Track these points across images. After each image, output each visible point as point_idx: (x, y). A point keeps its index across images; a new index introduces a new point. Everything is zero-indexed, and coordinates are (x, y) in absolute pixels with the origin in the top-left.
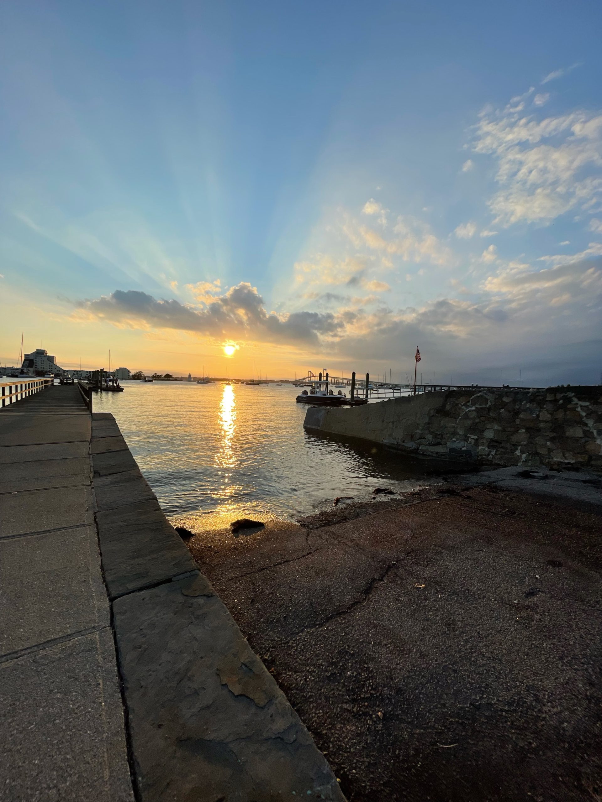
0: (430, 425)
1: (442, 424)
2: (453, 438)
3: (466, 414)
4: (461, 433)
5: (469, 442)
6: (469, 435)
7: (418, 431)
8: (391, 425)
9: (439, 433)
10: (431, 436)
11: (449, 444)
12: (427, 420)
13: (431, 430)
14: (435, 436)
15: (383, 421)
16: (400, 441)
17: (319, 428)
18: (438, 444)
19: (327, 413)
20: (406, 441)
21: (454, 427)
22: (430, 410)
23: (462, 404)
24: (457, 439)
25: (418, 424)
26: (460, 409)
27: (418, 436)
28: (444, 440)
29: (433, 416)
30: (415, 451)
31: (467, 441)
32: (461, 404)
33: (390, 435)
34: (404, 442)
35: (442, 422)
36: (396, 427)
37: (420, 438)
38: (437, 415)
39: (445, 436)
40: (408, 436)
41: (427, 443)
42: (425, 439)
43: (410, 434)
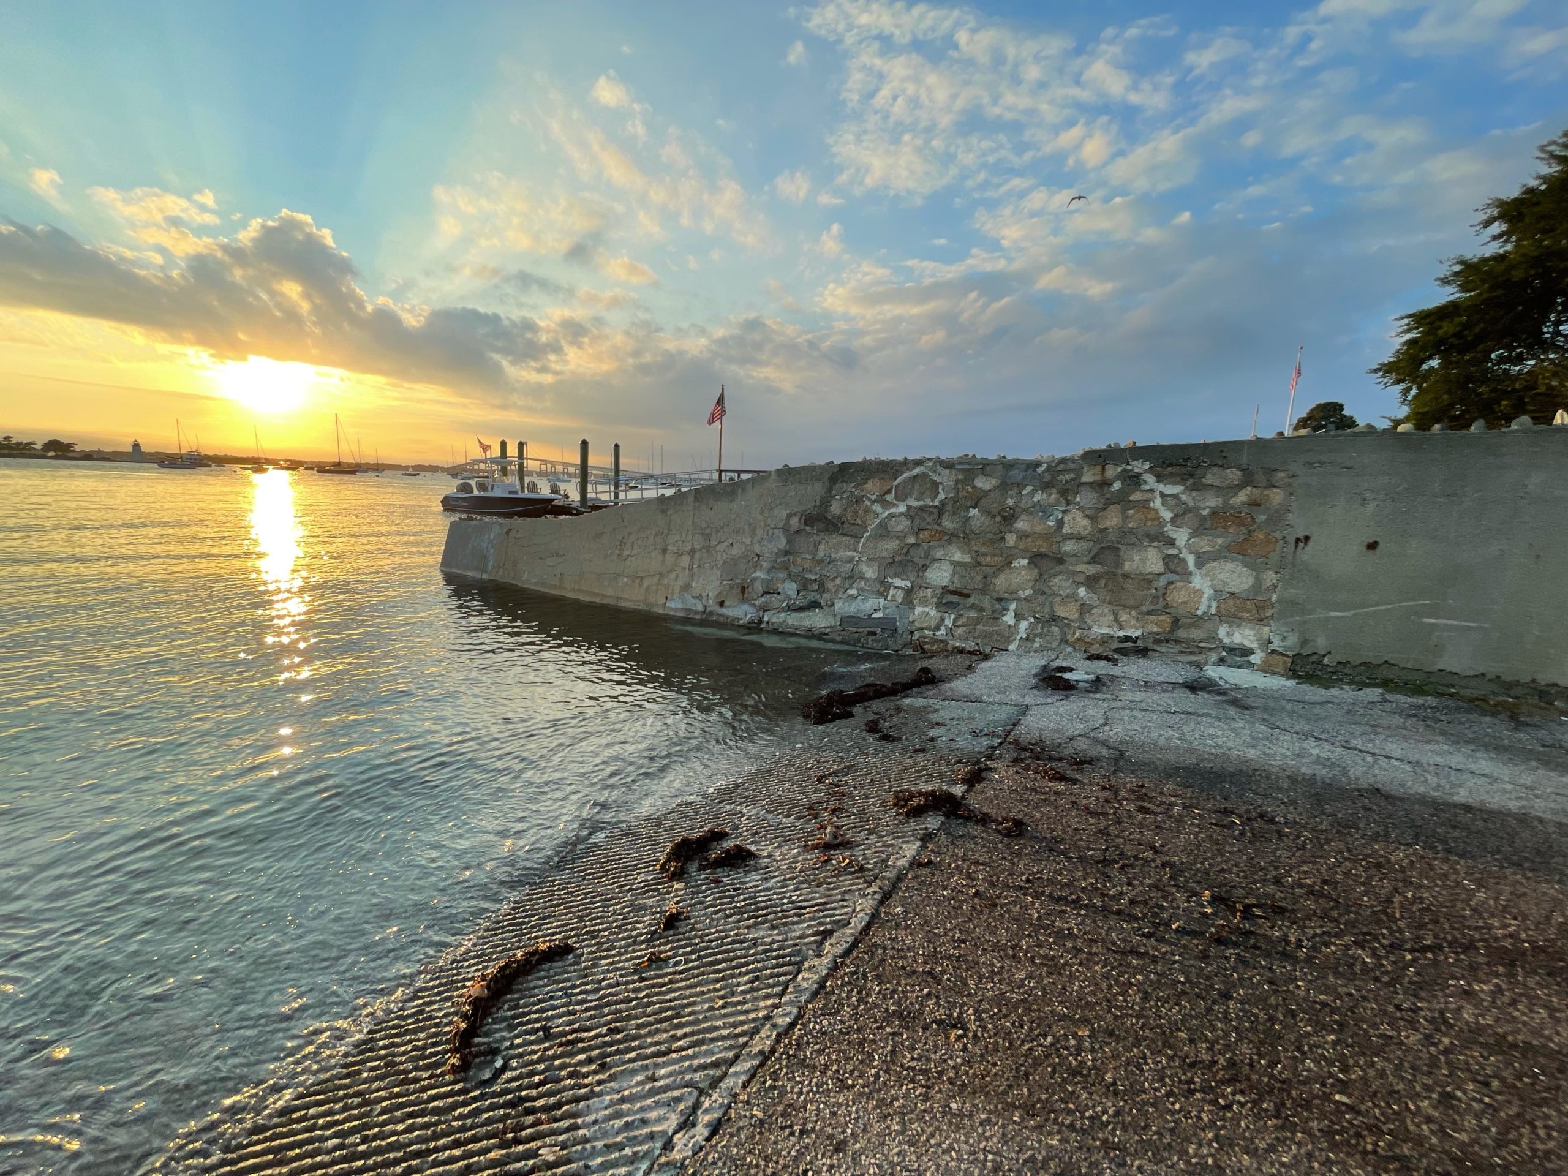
0: (791, 558)
1: (821, 554)
2: (851, 587)
3: (883, 525)
4: (870, 573)
5: (889, 598)
6: (890, 580)
7: (758, 574)
8: (685, 560)
9: (813, 578)
10: (795, 586)
11: (838, 605)
12: (782, 543)
13: (795, 570)
14: (804, 586)
15: (664, 551)
16: (711, 602)
17: (485, 576)
18: (815, 605)
19: (507, 533)
20: (726, 603)
21: (850, 560)
22: (790, 516)
23: (873, 497)
24: (861, 590)
25: (758, 556)
26: (867, 510)
27: (759, 587)
28: (826, 596)
29: (797, 532)
30: (755, 627)
31: (883, 594)
32: (870, 499)
33: (686, 587)
34: (722, 604)
35: (822, 547)
36: (699, 566)
37: (766, 593)
38: (808, 528)
39: (830, 585)
40: (732, 587)
41: (784, 605)
42: (779, 593)
43: (738, 582)
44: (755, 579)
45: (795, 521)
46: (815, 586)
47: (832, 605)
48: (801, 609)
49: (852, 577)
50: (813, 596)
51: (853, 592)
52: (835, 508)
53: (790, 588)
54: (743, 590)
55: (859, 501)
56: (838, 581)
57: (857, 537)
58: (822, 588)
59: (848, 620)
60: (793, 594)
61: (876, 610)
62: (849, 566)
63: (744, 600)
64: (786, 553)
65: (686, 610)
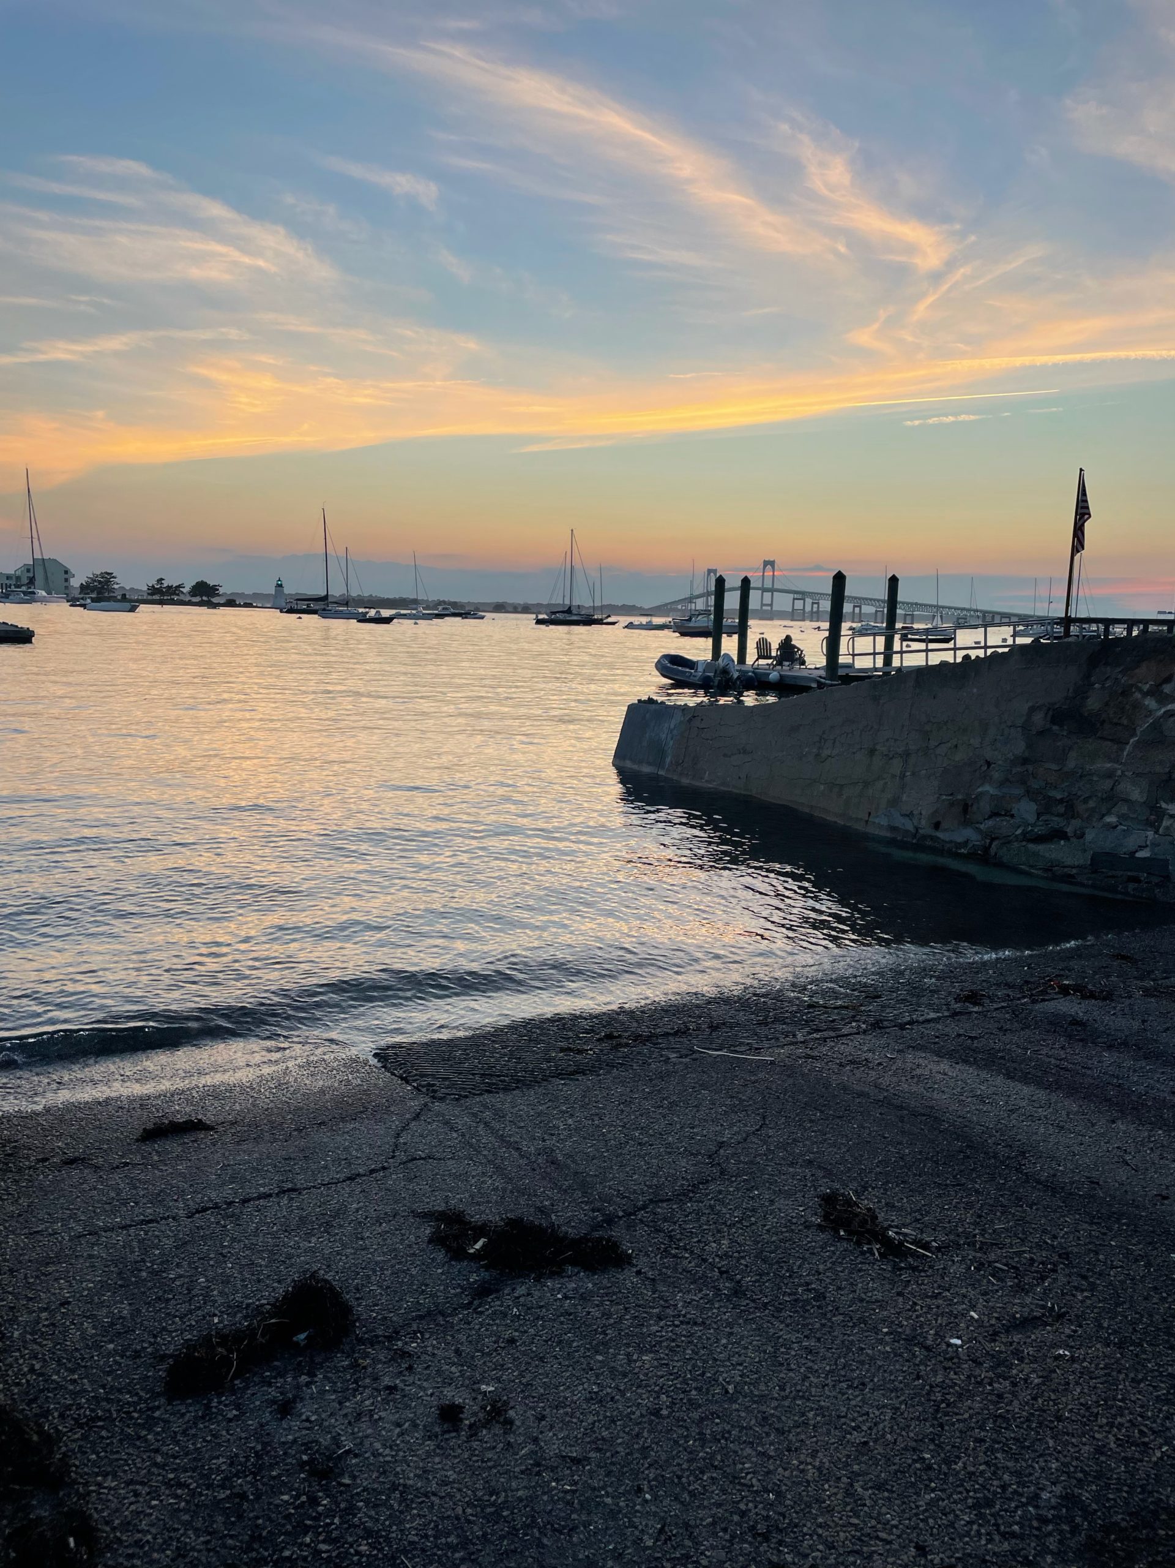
0: (1030, 768)
1: (1071, 764)
2: (1109, 812)
3: (1156, 726)
4: (1136, 794)
5: (1161, 831)
6: (1164, 805)
7: (987, 788)
9: (1059, 797)
10: (1033, 807)
11: (1090, 836)
12: (1019, 747)
13: (1035, 785)
14: (1046, 806)
15: (872, 752)
16: (923, 822)
17: (661, 773)
18: (1060, 834)
20: (944, 825)
21: (1110, 775)
22: (1032, 710)
23: (1146, 688)
24: (1123, 817)
25: (989, 764)
26: (1137, 706)
27: (985, 806)
28: (1076, 823)
29: (1041, 733)
30: (980, 857)
31: (1154, 825)
32: (1140, 690)
33: (894, 802)
34: (937, 825)
35: (1073, 754)
36: (913, 774)
37: (994, 814)
38: (1055, 728)
39: (1081, 808)
40: (952, 804)
41: (1019, 832)
42: (1012, 816)
43: (960, 797)
44: (981, 793)
45: (1038, 718)
46: (1061, 809)
47: (1082, 836)
48: (1039, 839)
49: (1111, 799)
50: (1056, 822)
51: (1111, 819)
52: (1093, 703)
53: (1027, 810)
54: (966, 808)
55: (1126, 692)
56: (1091, 804)
57: (1121, 743)
58: (1070, 812)
59: (1102, 861)
60: (1032, 819)
61: (1142, 848)
62: (1107, 784)
63: (966, 823)
64: (1025, 761)
65: (893, 829)
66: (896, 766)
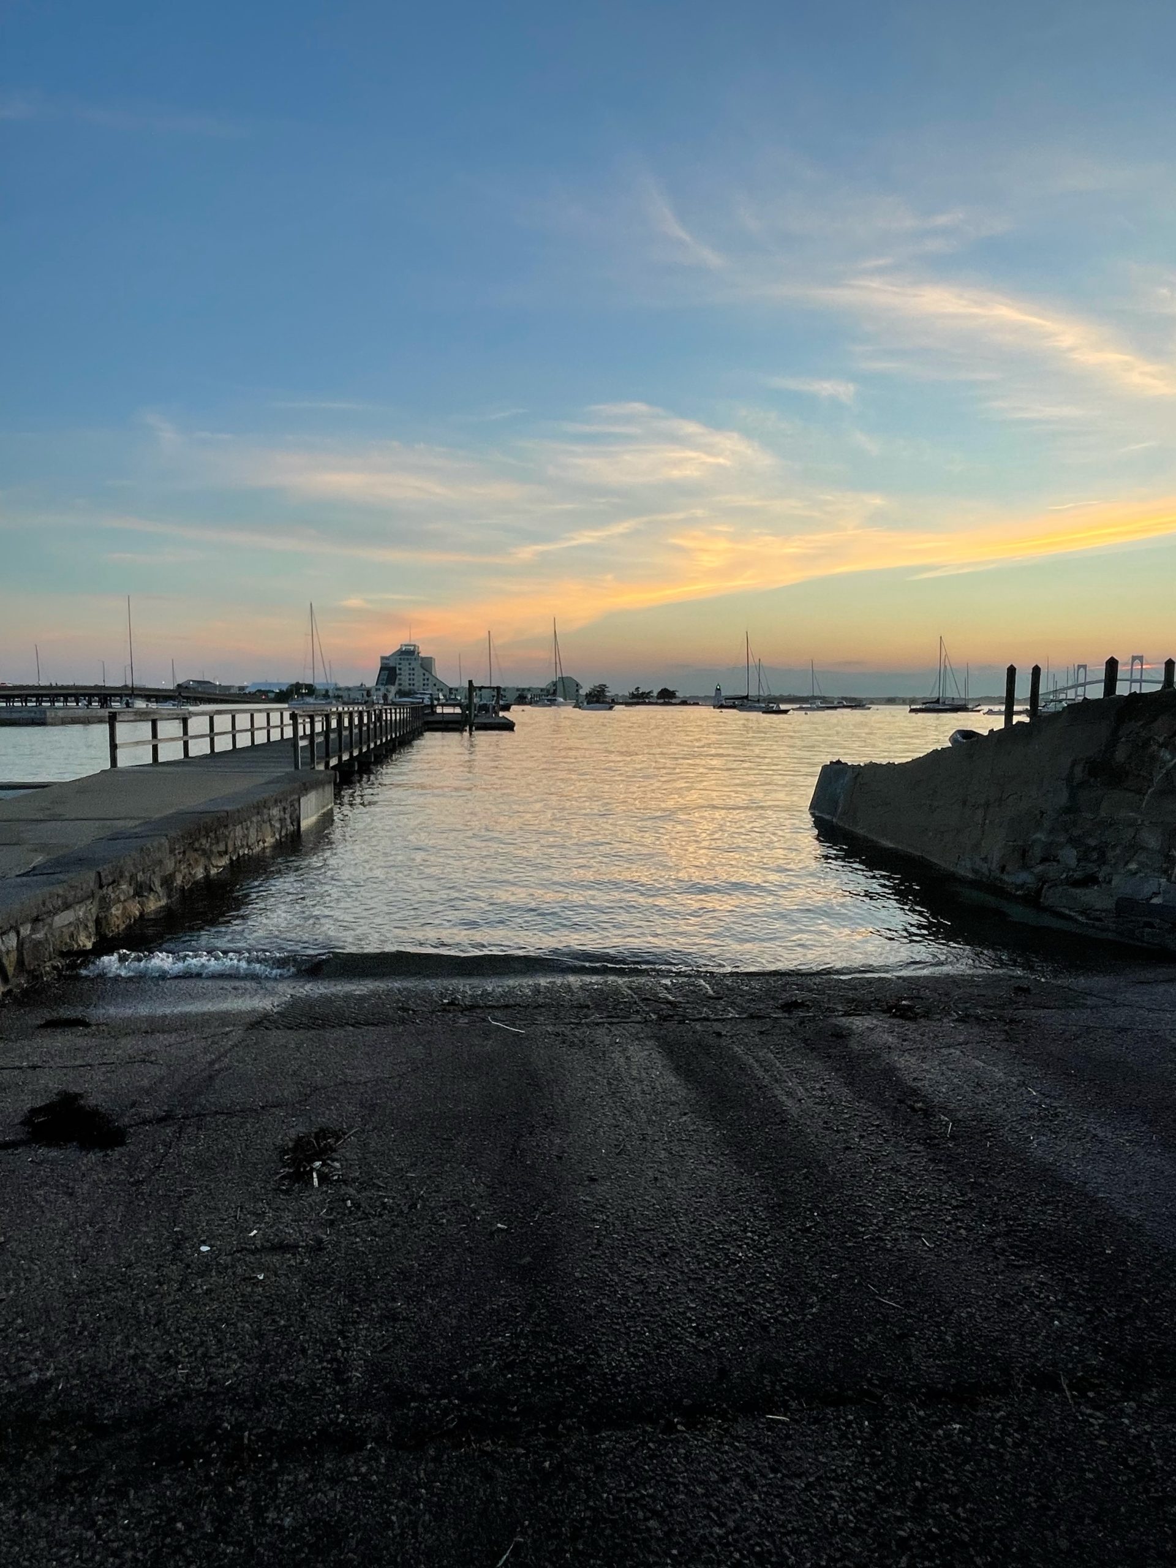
0: (1072, 817)
1: (1103, 813)
2: (1132, 860)
3: (1168, 777)
4: (1153, 843)
5: (1172, 879)
9: (1094, 844)
10: (1074, 853)
11: (1117, 882)
12: (1065, 797)
13: (1075, 832)
14: (1085, 853)
15: (964, 803)
16: (995, 865)
17: (835, 821)
18: (1093, 880)
19: (856, 778)
20: (1009, 868)
21: (1133, 823)
22: (1074, 763)
24: (1141, 866)
25: (1040, 812)
26: (1153, 758)
27: (1037, 852)
28: (1106, 869)
29: (1080, 784)
31: (1167, 872)
32: (1158, 742)
33: (976, 847)
34: (1003, 869)
35: (1104, 804)
36: (990, 822)
37: (1044, 860)
38: (1092, 780)
39: (1110, 854)
40: (1014, 850)
41: (1064, 876)
42: (1058, 861)
43: (1020, 844)
44: (1034, 841)
45: (1078, 769)
46: (1095, 856)
47: (1110, 882)
48: (1077, 884)
49: (1134, 848)
50: (1092, 868)
51: (1133, 866)
52: (1120, 755)
53: (1069, 856)
54: (1024, 853)
55: (1146, 744)
56: (1118, 851)
57: (1140, 792)
58: (1102, 860)
59: (1126, 906)
60: (1073, 863)
61: (1156, 894)
62: (1131, 832)
63: (1025, 867)
64: (1068, 810)
65: (975, 871)
66: (980, 813)
